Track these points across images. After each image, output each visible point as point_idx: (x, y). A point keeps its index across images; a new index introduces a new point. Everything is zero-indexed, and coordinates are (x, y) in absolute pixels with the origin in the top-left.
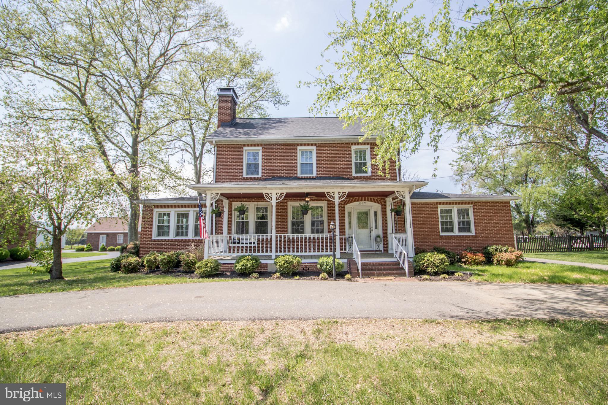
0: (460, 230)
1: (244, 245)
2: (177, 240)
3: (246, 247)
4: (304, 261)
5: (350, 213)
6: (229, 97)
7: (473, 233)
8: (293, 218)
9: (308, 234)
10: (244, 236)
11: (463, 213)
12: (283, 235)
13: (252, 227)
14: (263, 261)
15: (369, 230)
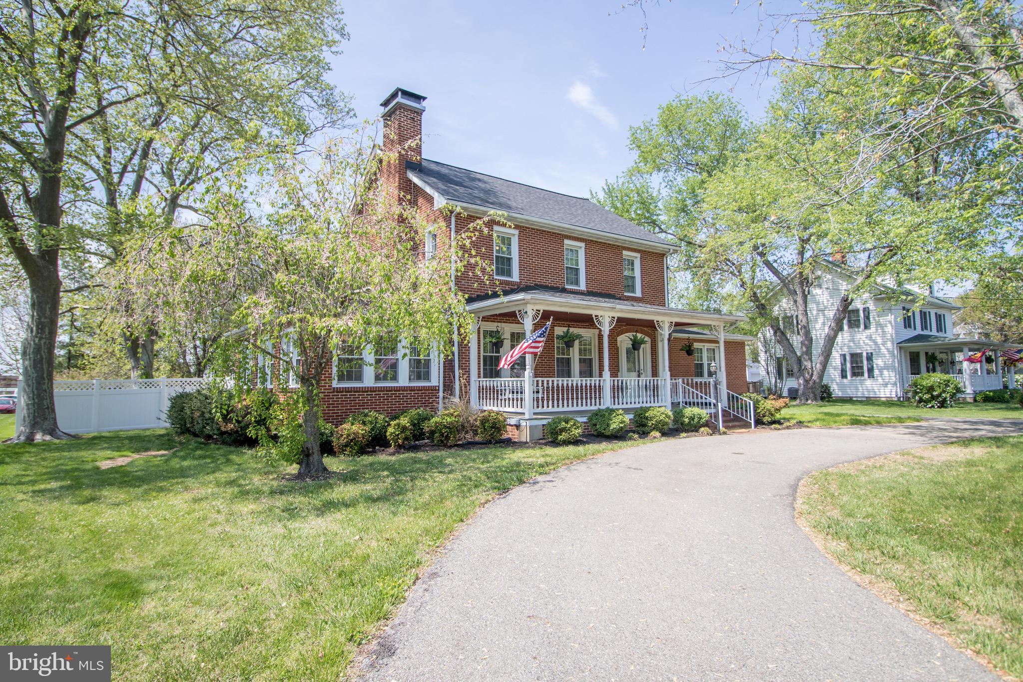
11: (710, 354)
15: (636, 373)
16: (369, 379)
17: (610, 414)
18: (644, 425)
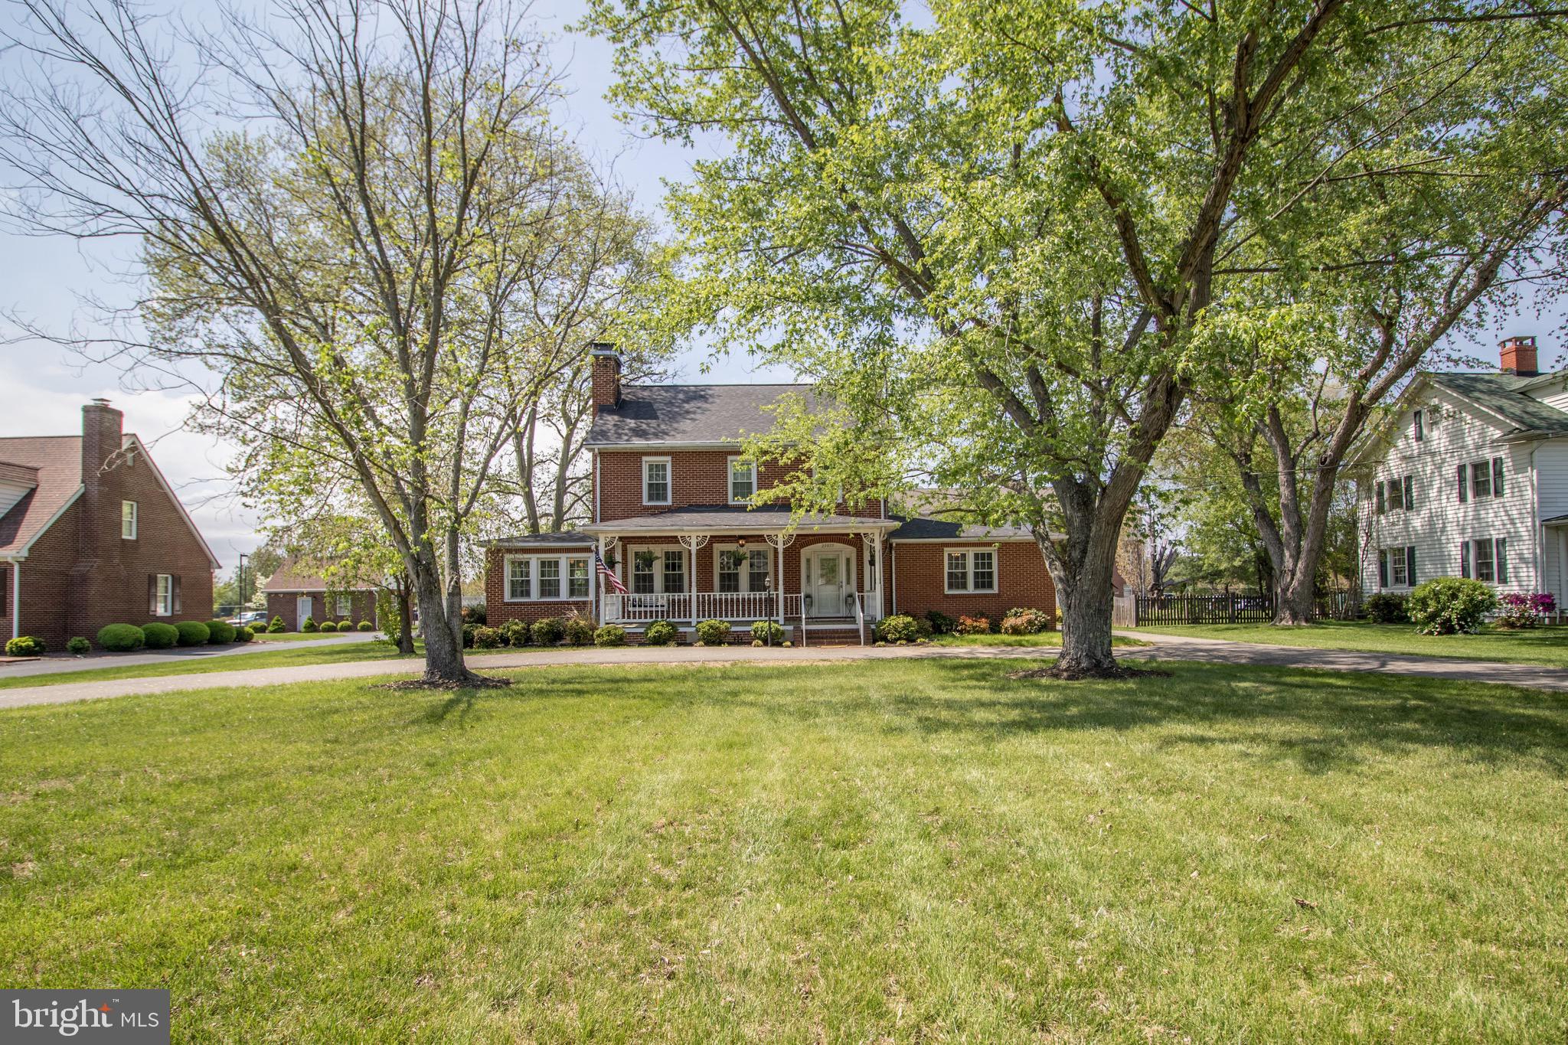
0: (977, 586)
4: (734, 629)
5: (808, 561)
6: (610, 359)
7: (995, 590)
8: (722, 568)
9: (744, 593)
10: (648, 595)
11: (983, 560)
13: (658, 582)
14: (681, 629)
16: (535, 596)
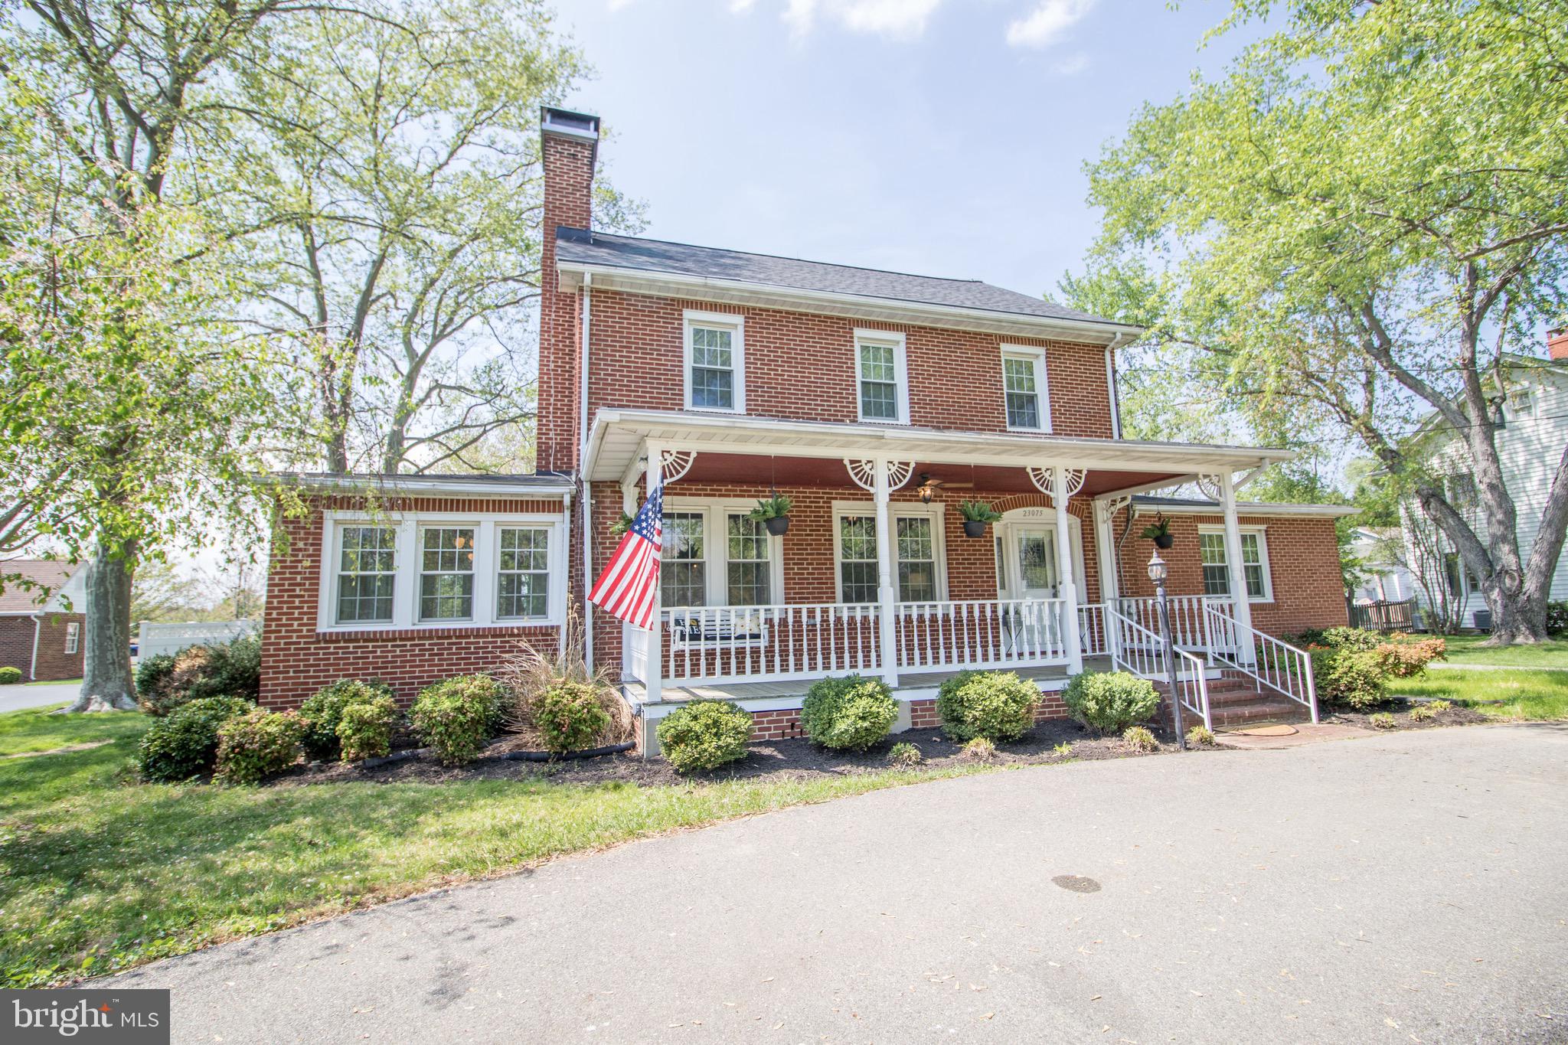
1: (718, 645)
2: (424, 635)
3: (726, 653)
5: (1000, 542)
6: (583, 145)
7: (1268, 597)
8: (846, 554)
11: (1245, 547)
12: (818, 607)
13: (719, 581)
15: (1050, 590)
16: (405, 615)
17: (839, 694)
18: (959, 720)
